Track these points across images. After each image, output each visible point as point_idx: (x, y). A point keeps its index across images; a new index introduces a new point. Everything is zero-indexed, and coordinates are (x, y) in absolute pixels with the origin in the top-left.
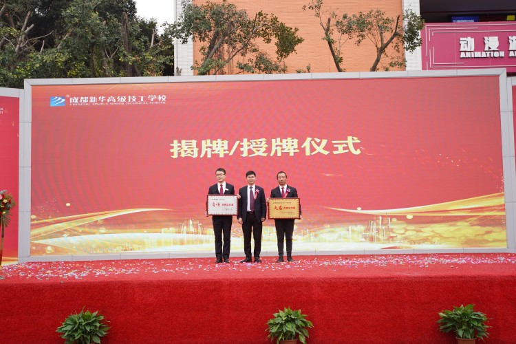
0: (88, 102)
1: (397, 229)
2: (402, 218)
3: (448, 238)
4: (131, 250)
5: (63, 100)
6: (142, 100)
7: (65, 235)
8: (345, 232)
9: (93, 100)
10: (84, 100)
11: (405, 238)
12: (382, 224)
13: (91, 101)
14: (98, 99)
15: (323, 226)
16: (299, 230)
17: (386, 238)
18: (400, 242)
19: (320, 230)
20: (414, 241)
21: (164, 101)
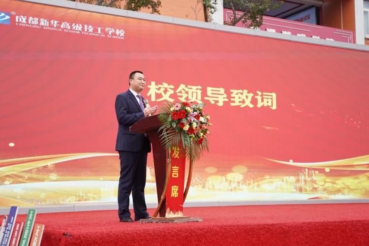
0: (39, 25)
1: (320, 181)
4: (86, 200)
5: (7, 17)
6: (99, 32)
7: (7, 182)
8: (281, 183)
9: (44, 22)
10: (34, 21)
11: (325, 190)
12: (308, 175)
13: (42, 23)
14: (50, 23)
15: (263, 177)
16: (245, 180)
17: (311, 189)
18: (321, 193)
19: (261, 180)
20: (331, 192)
21: (122, 36)
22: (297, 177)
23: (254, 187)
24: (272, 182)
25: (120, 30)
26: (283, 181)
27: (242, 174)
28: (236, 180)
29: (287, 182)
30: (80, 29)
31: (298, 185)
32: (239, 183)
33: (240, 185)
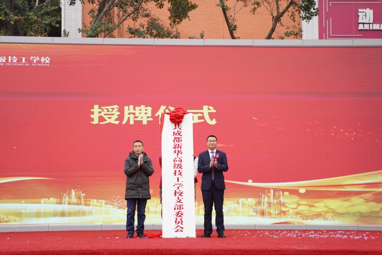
1: (290, 204)
2: (294, 192)
3: (342, 214)
4: (7, 222)
6: (24, 61)
8: (236, 205)
11: (298, 213)
12: (274, 197)
17: (277, 212)
18: (292, 217)
20: (306, 216)
21: (47, 63)
22: (257, 200)
26: (238, 203)
29: (243, 204)
30: (4, 61)
31: (259, 208)
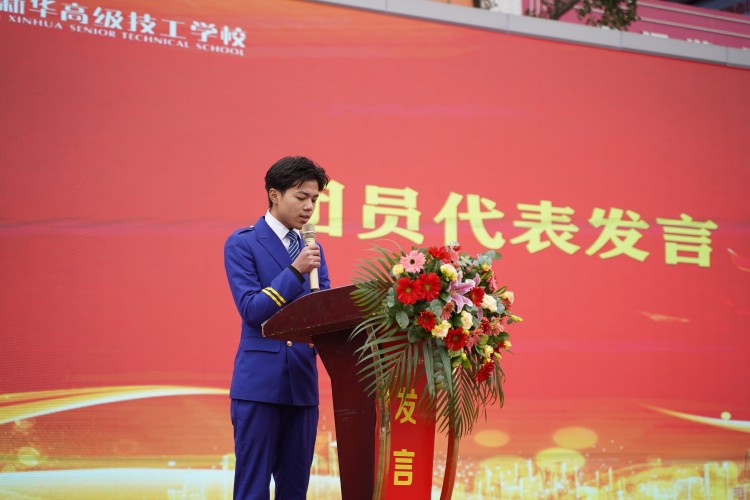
6: (173, 33)
8: (696, 479)
9: (10, 3)
13: (4, 6)
14: (28, 5)
15: (644, 461)
16: (589, 472)
19: (638, 471)
21: (238, 47)
22: (742, 466)
23: (615, 491)
24: (668, 478)
25: (232, 29)
26: (702, 474)
27: (583, 452)
28: (564, 469)
29: (713, 477)
30: (117, 24)
31: (748, 488)
32: (572, 478)
33: (577, 483)
